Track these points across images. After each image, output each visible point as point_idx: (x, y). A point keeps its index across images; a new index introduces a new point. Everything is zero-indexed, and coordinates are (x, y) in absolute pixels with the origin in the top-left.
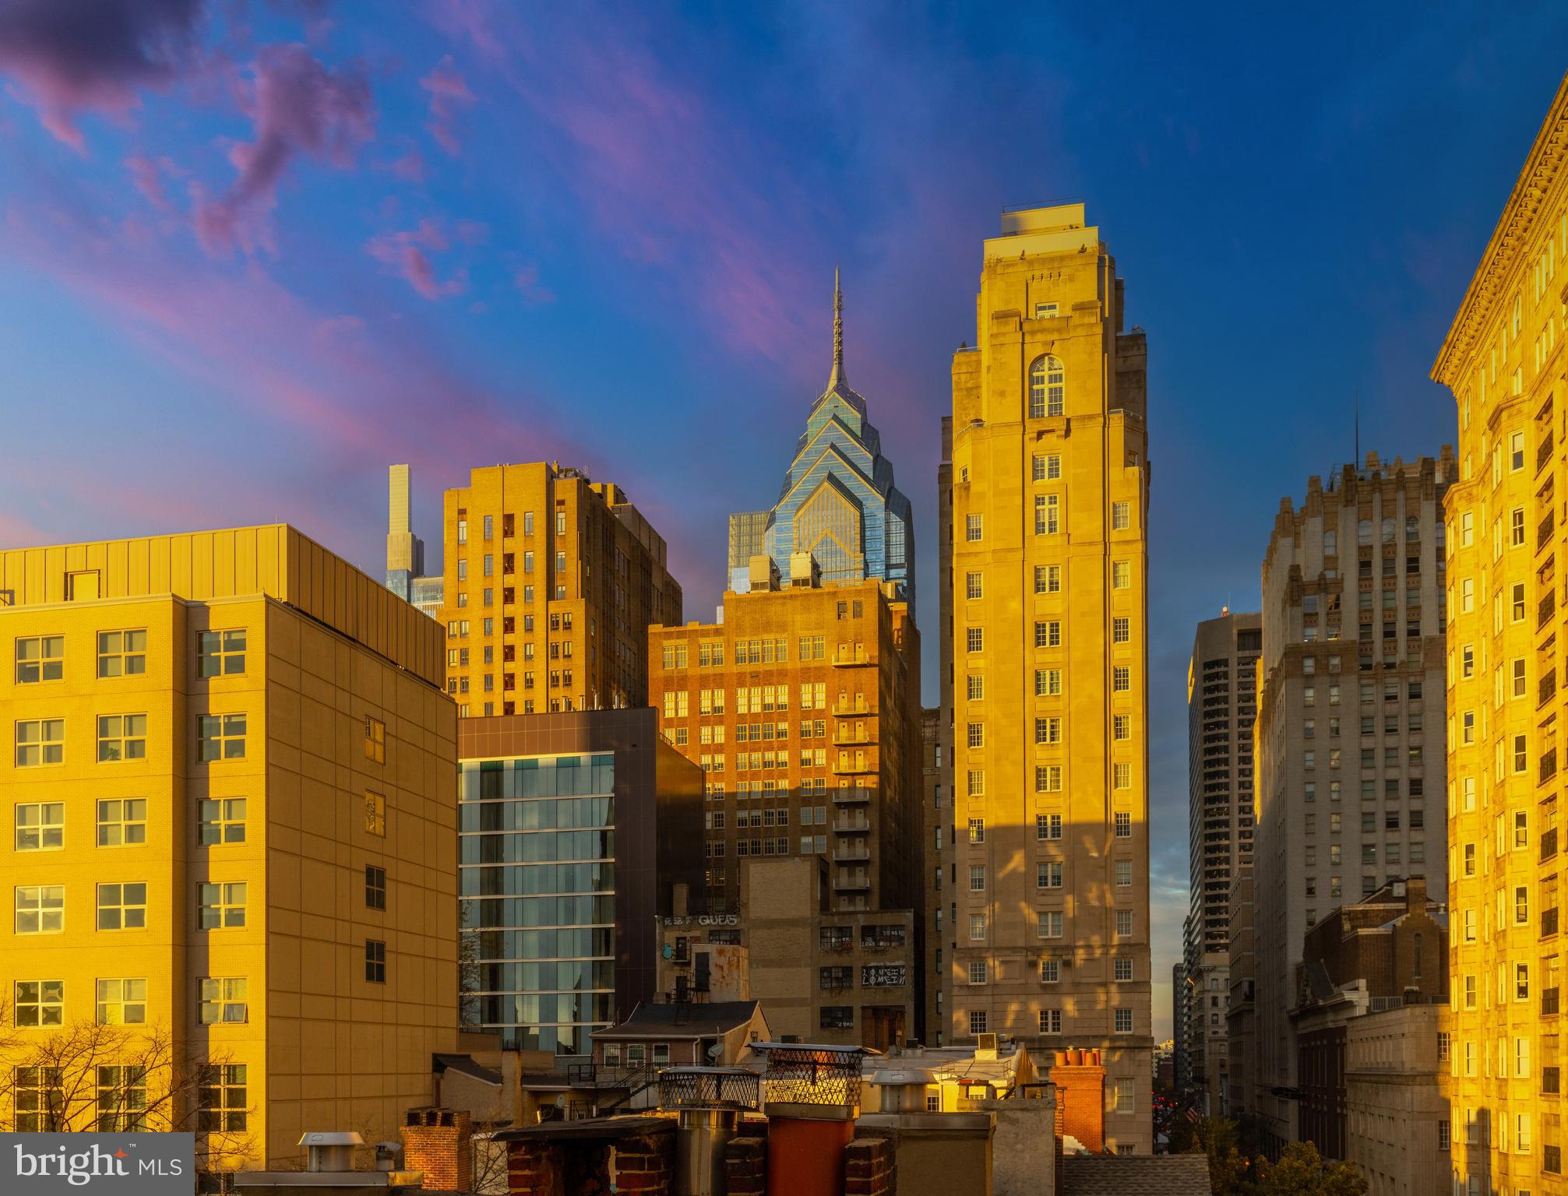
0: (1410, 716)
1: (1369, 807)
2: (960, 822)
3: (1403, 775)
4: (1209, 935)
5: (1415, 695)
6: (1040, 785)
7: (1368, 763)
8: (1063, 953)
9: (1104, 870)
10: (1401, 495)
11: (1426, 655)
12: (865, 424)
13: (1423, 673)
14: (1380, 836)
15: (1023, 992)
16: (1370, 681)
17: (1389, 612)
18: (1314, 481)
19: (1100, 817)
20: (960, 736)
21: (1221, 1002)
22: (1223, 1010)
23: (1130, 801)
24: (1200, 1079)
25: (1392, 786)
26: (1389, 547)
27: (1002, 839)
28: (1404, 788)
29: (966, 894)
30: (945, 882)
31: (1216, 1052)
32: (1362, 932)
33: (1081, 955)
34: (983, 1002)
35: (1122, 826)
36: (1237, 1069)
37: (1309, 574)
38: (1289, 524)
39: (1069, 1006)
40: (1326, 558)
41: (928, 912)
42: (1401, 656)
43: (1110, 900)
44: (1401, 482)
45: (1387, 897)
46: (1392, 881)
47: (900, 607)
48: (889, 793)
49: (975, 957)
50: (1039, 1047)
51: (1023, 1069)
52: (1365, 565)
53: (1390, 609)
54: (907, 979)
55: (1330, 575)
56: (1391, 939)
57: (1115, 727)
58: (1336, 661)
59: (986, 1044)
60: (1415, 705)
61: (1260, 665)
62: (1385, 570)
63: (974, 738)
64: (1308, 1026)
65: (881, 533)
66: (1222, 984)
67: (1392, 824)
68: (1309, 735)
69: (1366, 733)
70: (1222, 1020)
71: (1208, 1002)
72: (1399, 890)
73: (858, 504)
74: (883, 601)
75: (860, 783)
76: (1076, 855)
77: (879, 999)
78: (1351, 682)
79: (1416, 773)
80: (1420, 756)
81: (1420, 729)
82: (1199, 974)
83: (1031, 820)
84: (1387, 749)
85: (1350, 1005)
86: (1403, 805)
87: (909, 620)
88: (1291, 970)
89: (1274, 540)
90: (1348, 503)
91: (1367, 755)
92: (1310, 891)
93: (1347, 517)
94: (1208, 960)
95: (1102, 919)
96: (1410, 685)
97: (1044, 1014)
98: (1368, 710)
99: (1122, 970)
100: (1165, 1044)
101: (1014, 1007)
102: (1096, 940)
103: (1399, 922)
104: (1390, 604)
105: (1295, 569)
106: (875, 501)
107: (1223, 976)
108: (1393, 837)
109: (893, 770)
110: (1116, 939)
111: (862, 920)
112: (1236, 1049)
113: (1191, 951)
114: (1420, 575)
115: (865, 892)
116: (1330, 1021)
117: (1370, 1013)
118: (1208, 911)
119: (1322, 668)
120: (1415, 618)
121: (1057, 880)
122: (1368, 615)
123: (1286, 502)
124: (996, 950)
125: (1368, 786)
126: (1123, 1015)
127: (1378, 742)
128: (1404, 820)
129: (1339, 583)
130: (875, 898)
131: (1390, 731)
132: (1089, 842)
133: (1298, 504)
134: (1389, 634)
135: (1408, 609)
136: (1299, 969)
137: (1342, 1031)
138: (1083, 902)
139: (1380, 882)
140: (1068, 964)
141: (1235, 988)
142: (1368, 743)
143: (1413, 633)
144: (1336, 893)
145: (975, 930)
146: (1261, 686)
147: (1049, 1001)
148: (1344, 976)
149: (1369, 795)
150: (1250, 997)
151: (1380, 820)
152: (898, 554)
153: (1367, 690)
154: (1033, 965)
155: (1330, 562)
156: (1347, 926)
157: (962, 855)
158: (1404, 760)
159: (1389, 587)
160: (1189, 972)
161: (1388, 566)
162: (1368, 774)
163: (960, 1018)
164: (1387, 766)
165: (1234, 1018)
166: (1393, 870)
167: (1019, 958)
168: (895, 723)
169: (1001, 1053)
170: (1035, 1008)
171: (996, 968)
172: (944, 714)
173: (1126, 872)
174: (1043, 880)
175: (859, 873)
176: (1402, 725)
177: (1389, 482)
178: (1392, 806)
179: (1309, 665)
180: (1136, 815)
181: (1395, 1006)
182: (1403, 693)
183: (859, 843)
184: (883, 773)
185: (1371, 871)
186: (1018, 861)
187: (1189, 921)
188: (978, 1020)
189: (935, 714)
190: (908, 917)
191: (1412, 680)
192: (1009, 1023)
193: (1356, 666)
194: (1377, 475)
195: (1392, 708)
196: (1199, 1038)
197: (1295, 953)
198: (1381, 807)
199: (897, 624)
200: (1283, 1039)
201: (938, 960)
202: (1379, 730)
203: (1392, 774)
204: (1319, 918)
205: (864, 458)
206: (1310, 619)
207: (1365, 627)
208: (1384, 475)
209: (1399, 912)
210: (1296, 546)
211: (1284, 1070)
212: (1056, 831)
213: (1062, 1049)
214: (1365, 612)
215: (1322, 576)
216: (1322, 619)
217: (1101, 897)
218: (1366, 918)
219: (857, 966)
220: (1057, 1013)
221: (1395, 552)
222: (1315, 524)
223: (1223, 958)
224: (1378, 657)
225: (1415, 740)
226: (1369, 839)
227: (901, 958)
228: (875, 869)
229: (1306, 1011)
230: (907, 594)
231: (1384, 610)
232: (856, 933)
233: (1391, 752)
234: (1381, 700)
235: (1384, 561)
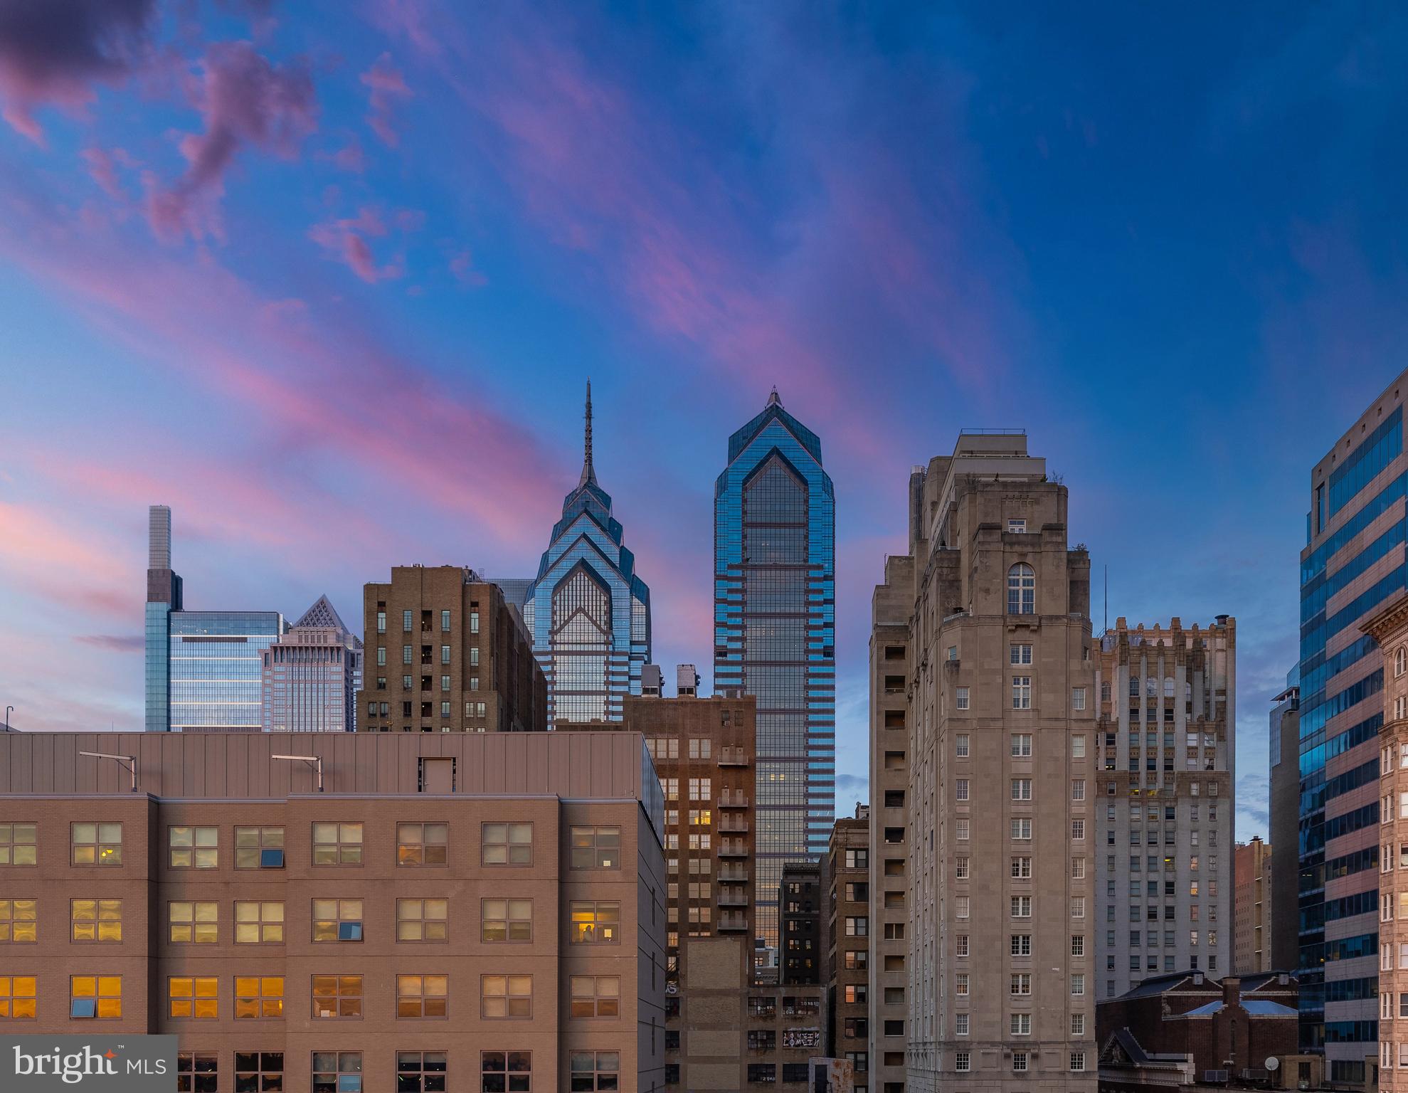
0: (1166, 832)
1: (1135, 902)
3: (1160, 878)
5: (1170, 817)
7: (1135, 867)
10: (1161, 660)
11: (1178, 786)
13: (1176, 799)
14: (1143, 925)
16: (1138, 804)
17: (1151, 750)
25: (1152, 885)
26: (1151, 700)
28: (1161, 887)
40: (1105, 706)
42: (1160, 785)
44: (1161, 649)
45: (1189, 985)
52: (1134, 713)
53: (1153, 748)
54: (821, 1042)
55: (1108, 718)
58: (1114, 787)
60: (1170, 824)
62: (1149, 717)
67: (1152, 916)
69: (1134, 844)
75: (740, 865)
78: (1123, 804)
79: (1170, 877)
80: (1172, 863)
81: (1173, 843)
84: (1149, 857)
86: (1160, 902)
90: (1123, 662)
91: (1134, 861)
93: (1122, 674)
96: (1167, 808)
98: (1136, 826)
104: (1152, 744)
108: (1153, 926)
111: (784, 993)
114: (1174, 723)
119: (1102, 791)
120: (1170, 757)
122: (1136, 751)
125: (1135, 886)
127: (1142, 852)
128: (1161, 913)
129: (1115, 725)
131: (1152, 843)
134: (1151, 767)
135: (1165, 749)
142: (1135, 852)
143: (1169, 767)
149: (1135, 892)
151: (1144, 912)
153: (1135, 811)
155: (1108, 708)
156: (1167, 1009)
158: (1161, 866)
159: (1151, 731)
161: (1151, 714)
162: (1135, 876)
164: (1149, 871)
176: (1161, 839)
177: (1153, 649)
178: (1153, 901)
182: (1161, 814)
191: (1168, 804)
193: (1128, 792)
194: (1143, 642)
195: (1153, 826)
198: (1143, 902)
202: (1144, 842)
203: (1153, 877)
207: (1134, 761)
208: (1149, 643)
214: (1134, 749)
215: (1102, 719)
216: (1104, 754)
221: (1156, 704)
224: (1144, 785)
225: (1170, 851)
226: (1135, 927)
231: (1148, 748)
232: (778, 1003)
233: (1152, 860)
234: (1146, 819)
235: (1149, 710)
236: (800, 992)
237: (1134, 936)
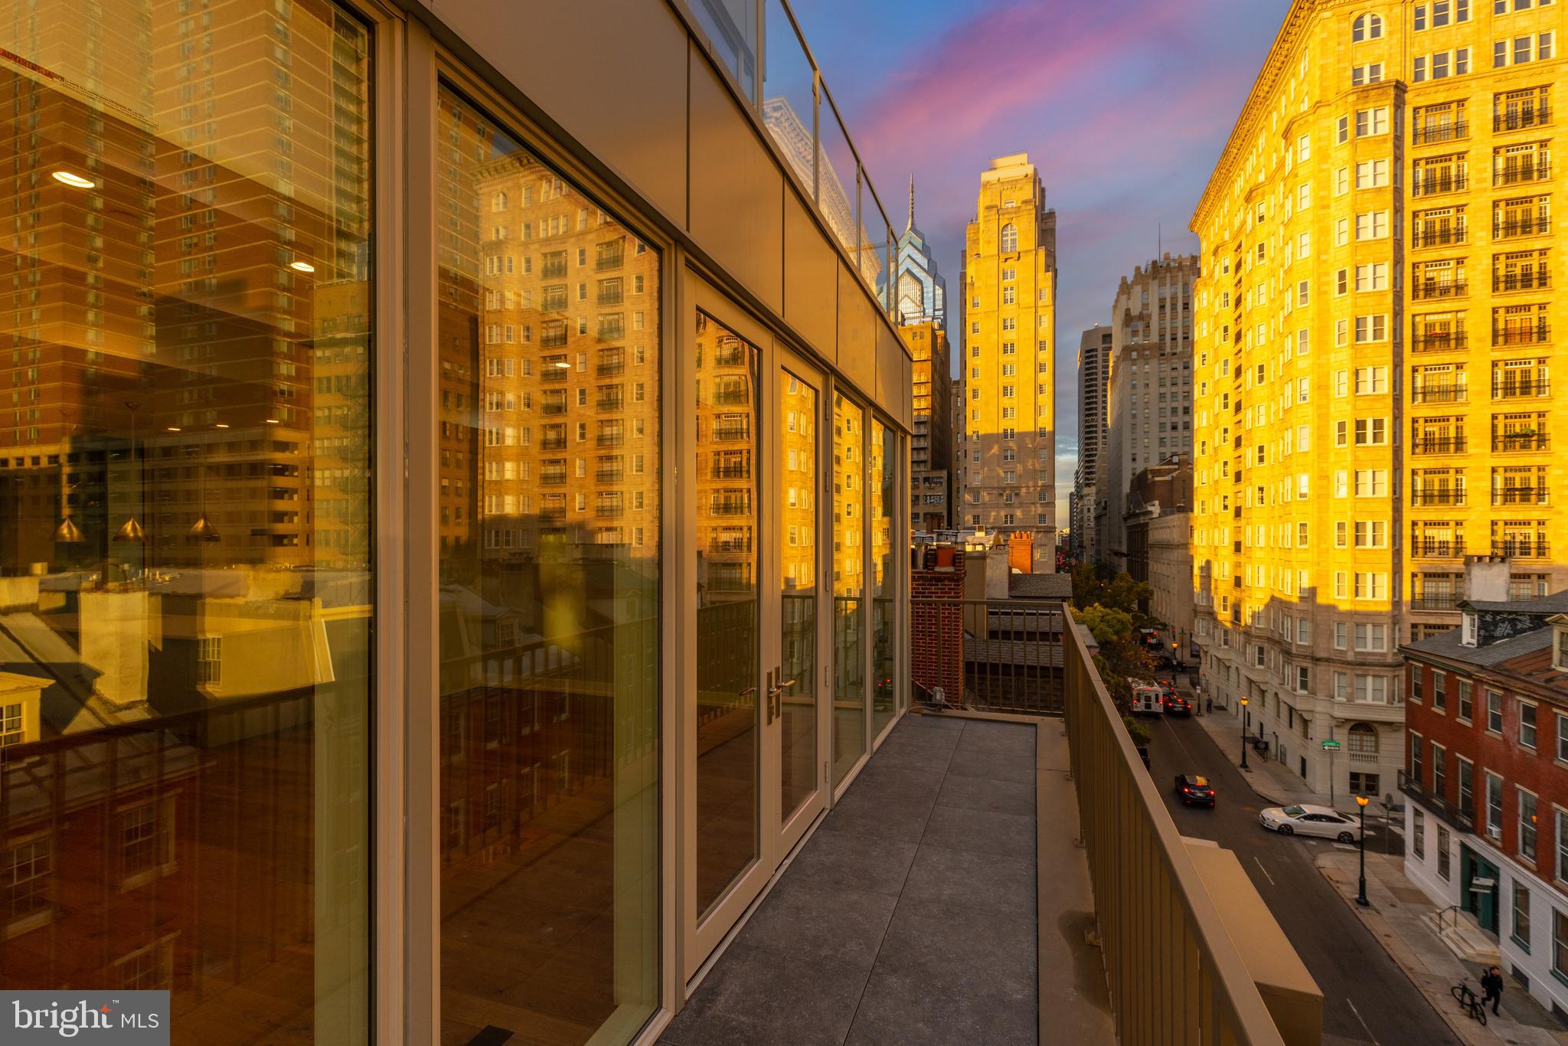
0: (1183, 378)
1: (1163, 420)
2: (969, 432)
3: (1180, 405)
4: (1087, 479)
5: (1185, 368)
6: (1005, 415)
7: (1163, 400)
8: (1015, 490)
9: (1035, 453)
10: (1180, 274)
12: (923, 244)
13: (1188, 357)
14: (1168, 433)
15: (997, 507)
16: (1164, 362)
17: (1174, 329)
18: (1138, 269)
19: (1032, 429)
20: (969, 395)
21: (1092, 510)
22: (1092, 515)
23: (1046, 422)
24: (1081, 546)
25: (1174, 410)
26: (1174, 298)
27: (988, 440)
28: (1180, 411)
29: (971, 464)
30: (962, 458)
31: (1089, 534)
32: (1157, 479)
33: (1024, 490)
34: (978, 511)
35: (1042, 433)
36: (1099, 542)
37: (1135, 312)
38: (1125, 288)
39: (1018, 513)
40: (1143, 305)
41: (954, 471)
42: (1180, 349)
43: (1037, 466)
44: (1180, 267)
45: (1170, 463)
46: (1175, 454)
47: (940, 333)
48: (936, 417)
49: (976, 492)
50: (1003, 530)
51: (997, 539)
52: (1162, 307)
53: (1174, 327)
54: (944, 500)
55: (1145, 312)
56: (1171, 482)
57: (1040, 389)
58: (1147, 352)
59: (980, 529)
60: (1186, 372)
61: (1111, 354)
62: (1172, 309)
63: (975, 396)
64: (1131, 522)
65: (931, 295)
66: (1092, 502)
67: (1174, 428)
68: (1134, 386)
69: (1162, 386)
70: (1092, 519)
71: (1086, 511)
72: (1176, 459)
73: (920, 282)
74: (933, 330)
75: (923, 413)
76: (1022, 447)
77: (931, 510)
78: (1154, 363)
79: (1186, 404)
80: (1187, 396)
81: (1187, 384)
82: (1081, 498)
83: (1001, 431)
84: (1172, 393)
85: (1151, 512)
86: (1180, 419)
87: (945, 338)
88: (1124, 496)
89: (1118, 296)
90: (1154, 278)
91: (1162, 396)
92: (1134, 460)
93: (1154, 285)
94: (1086, 491)
95: (1034, 474)
96: (1182, 363)
97: (1006, 516)
98: (1163, 375)
99: (1042, 496)
100: (1063, 528)
101: (993, 514)
102: (1031, 484)
103: (1174, 474)
104: (1174, 325)
105: (1128, 310)
106: (928, 281)
107: (1093, 498)
108: (1174, 434)
109: (937, 407)
110: (1040, 483)
111: (924, 475)
112: (1098, 533)
113: (1078, 486)
114: (1187, 311)
115: (924, 462)
116: (1142, 520)
117: (1160, 516)
118: (1087, 467)
119: (1141, 356)
120: (1186, 331)
121: (1012, 457)
122: (1163, 330)
123: (1124, 279)
124: (986, 488)
125: (1163, 411)
126: (1042, 517)
127: (1168, 390)
128: (1180, 427)
129: (1150, 316)
130: (929, 464)
131: (1174, 385)
132: (1028, 440)
133: (1130, 280)
134: (1174, 339)
135: (1181, 327)
136: (1128, 495)
137: (1147, 524)
138: (1025, 468)
139: (1168, 455)
140: (1017, 495)
141: (1098, 504)
142: (1162, 390)
143: (1185, 338)
144: (1146, 460)
145: (976, 481)
146: (1111, 364)
147: (1008, 511)
148: (1148, 500)
149: (1163, 415)
150: (1105, 508)
151: (1169, 427)
152: (939, 304)
153: (1163, 366)
154: (1001, 495)
155: (1145, 306)
156: (1150, 476)
157: (969, 446)
158: (1180, 398)
159: (1174, 317)
160: (1076, 497)
161: (1174, 306)
162: (1163, 405)
163: (969, 519)
164: (1172, 401)
165: (1098, 518)
166: (1174, 449)
167: (995, 492)
168: (938, 385)
169: (987, 534)
170: (1003, 513)
171: (985, 496)
172: (962, 382)
173: (1044, 453)
174: (1006, 458)
175: (922, 453)
176: (1180, 381)
177: (1174, 268)
178: (1174, 419)
179: (1134, 355)
180: (1049, 428)
181: (1172, 513)
182: (1180, 366)
183: (922, 440)
184: (933, 408)
185: (1163, 450)
186: (995, 450)
187: (1077, 472)
188: (976, 519)
189: (957, 383)
190: (944, 473)
192: (991, 521)
193: (1158, 355)
194: (1168, 265)
195: (1175, 374)
196: (1081, 527)
197: (1126, 488)
198: (1169, 420)
199: (939, 341)
200: (1120, 528)
201: (958, 492)
202: (1168, 384)
203: (1174, 405)
204: (1138, 472)
205: (924, 262)
206: (1135, 333)
207: (1162, 336)
208: (1172, 264)
209: (1176, 470)
210: (1129, 299)
211: (1120, 542)
212: (1012, 436)
213: (1014, 532)
215: (1141, 313)
216: (1141, 333)
217: (1034, 465)
218: (1159, 473)
219: (921, 495)
220: (1012, 516)
221: (1177, 300)
222: (1138, 289)
223: (1093, 490)
224: (1168, 350)
225: (1186, 388)
226: (1163, 435)
227: (941, 491)
228: (929, 451)
229: (1131, 515)
230: (943, 326)
231: (1171, 328)
232: (921, 480)
233: (1174, 395)
234: (1169, 370)
235: (1172, 304)
236: (936, 474)
237: (1162, 441)
